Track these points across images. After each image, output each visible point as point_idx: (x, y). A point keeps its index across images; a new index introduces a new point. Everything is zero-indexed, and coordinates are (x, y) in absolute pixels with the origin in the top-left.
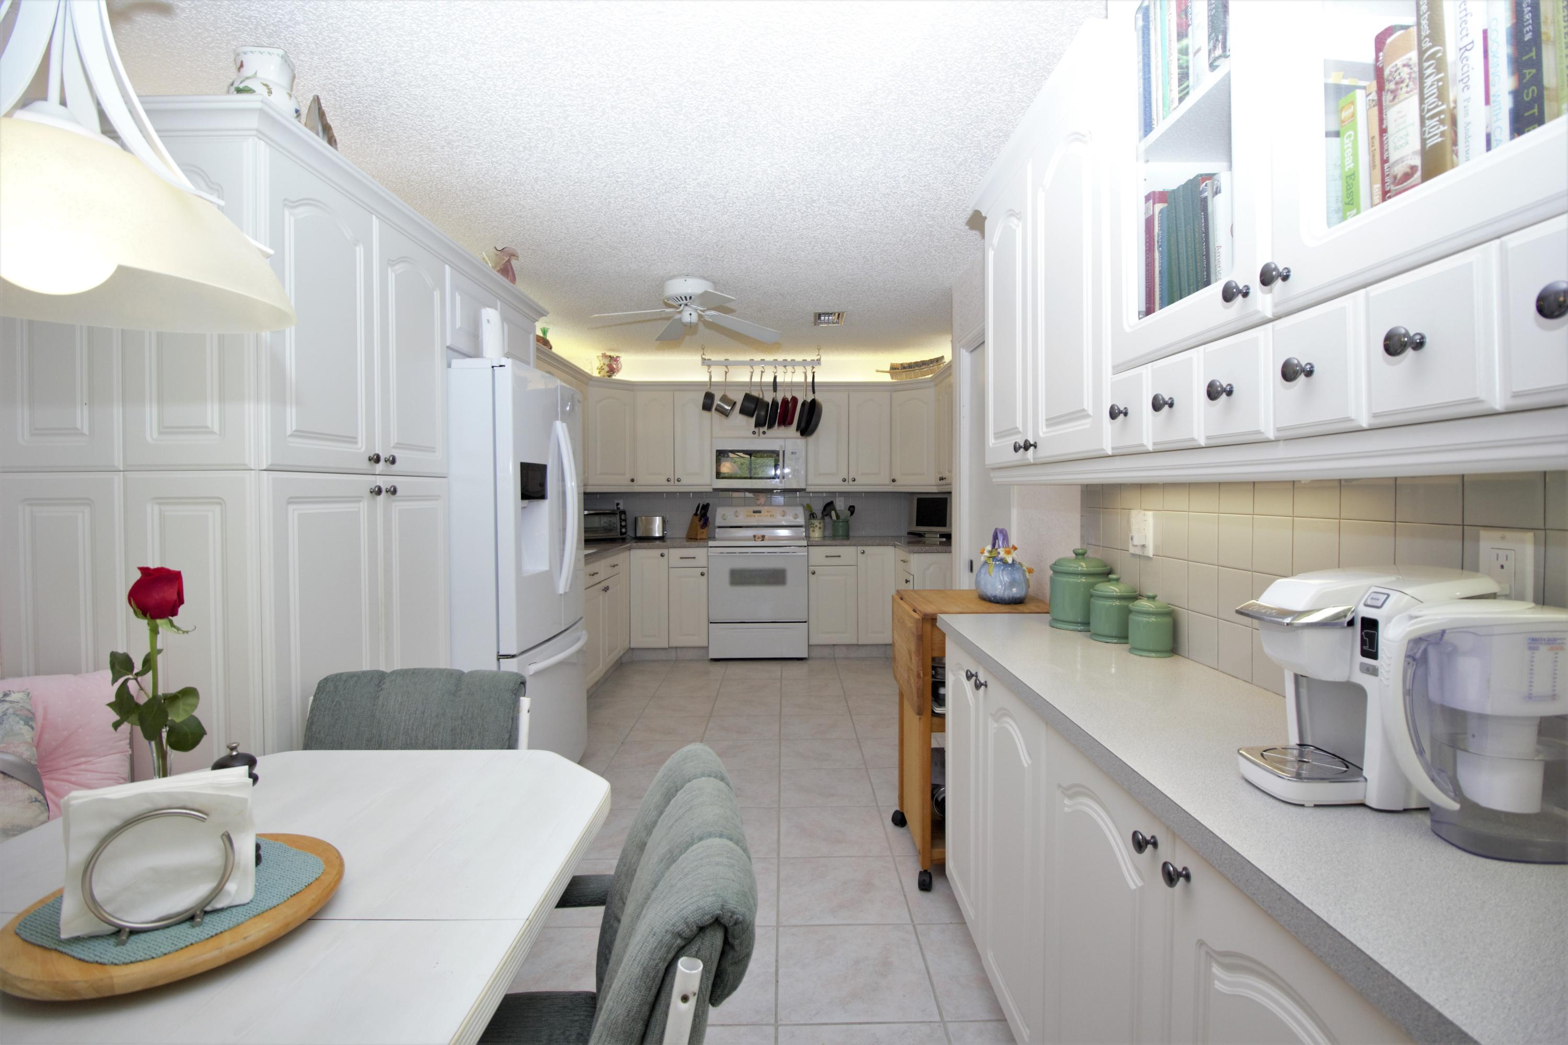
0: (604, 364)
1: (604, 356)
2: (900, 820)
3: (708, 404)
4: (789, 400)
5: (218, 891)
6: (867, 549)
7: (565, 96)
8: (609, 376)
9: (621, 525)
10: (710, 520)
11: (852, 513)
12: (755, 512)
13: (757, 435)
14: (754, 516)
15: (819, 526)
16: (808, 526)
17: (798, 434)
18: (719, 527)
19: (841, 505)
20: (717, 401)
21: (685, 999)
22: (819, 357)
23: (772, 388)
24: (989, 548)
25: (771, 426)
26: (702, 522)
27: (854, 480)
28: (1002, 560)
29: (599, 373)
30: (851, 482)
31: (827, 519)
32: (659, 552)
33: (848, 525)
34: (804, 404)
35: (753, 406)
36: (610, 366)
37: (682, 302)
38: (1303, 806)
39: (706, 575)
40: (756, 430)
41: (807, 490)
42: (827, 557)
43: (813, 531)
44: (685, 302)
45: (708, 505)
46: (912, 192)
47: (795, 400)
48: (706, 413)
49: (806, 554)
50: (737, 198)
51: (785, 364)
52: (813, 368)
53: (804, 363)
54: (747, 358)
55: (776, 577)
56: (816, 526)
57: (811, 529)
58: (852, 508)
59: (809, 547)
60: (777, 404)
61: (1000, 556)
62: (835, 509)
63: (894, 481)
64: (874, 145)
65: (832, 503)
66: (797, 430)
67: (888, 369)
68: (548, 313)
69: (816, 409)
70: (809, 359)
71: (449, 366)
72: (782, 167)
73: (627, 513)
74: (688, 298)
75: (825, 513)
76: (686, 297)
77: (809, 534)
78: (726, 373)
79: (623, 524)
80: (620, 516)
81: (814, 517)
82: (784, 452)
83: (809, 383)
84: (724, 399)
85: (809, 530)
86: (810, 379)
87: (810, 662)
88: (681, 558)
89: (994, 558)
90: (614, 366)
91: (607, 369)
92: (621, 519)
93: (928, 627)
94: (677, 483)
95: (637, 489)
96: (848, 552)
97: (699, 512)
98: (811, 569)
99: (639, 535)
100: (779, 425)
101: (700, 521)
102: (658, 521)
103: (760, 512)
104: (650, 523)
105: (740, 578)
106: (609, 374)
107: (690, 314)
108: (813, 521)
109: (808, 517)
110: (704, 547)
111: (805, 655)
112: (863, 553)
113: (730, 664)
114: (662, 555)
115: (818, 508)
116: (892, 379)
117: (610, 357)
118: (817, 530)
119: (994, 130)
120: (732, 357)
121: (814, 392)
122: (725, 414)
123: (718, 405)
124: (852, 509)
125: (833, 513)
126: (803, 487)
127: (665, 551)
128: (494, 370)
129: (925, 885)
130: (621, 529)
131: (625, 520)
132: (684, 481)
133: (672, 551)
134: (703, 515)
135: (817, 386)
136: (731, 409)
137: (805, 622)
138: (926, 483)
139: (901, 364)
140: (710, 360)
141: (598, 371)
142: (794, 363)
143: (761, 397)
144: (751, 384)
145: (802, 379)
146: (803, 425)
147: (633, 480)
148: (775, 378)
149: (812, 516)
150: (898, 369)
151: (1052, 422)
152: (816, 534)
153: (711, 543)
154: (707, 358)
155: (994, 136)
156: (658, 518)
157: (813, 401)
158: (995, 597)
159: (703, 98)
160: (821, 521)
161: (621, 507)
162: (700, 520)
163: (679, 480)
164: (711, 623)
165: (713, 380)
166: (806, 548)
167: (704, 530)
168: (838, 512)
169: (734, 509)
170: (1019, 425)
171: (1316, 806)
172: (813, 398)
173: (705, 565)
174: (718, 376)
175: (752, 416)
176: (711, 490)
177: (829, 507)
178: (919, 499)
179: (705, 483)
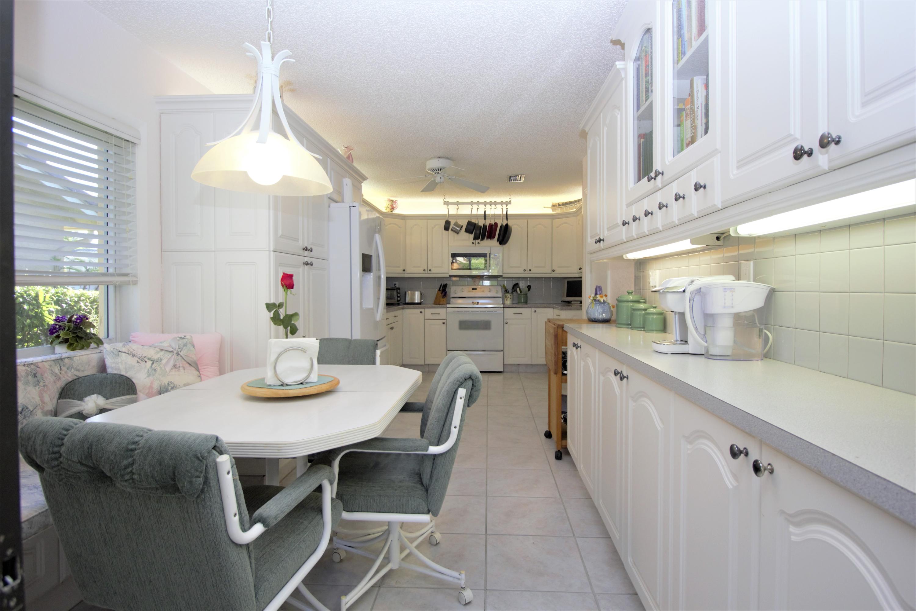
0: (389, 205)
1: (389, 200)
2: (548, 435)
3: (447, 227)
4: (493, 224)
5: (308, 376)
6: (537, 310)
7: (391, 83)
8: (392, 212)
9: (397, 296)
10: (447, 293)
11: (529, 290)
12: (473, 289)
13: (474, 245)
14: (472, 291)
15: (510, 297)
16: (503, 298)
17: (498, 243)
18: (453, 298)
19: (523, 285)
20: (452, 225)
21: (461, 398)
22: (510, 200)
23: (483, 218)
24: (593, 295)
25: (483, 239)
26: (443, 294)
27: (530, 271)
28: (598, 301)
29: (386, 209)
30: (529, 272)
31: (515, 293)
32: (419, 310)
33: (527, 297)
34: (501, 227)
35: (473, 228)
36: (392, 206)
37: (436, 172)
38: (667, 353)
39: (445, 324)
40: (474, 241)
41: (503, 276)
42: (514, 314)
43: (507, 300)
44: (438, 171)
45: (446, 285)
46: (556, 117)
47: (496, 224)
48: (446, 232)
49: (502, 312)
50: (467, 121)
51: (491, 204)
52: (507, 206)
53: (502, 203)
54: (469, 200)
55: (486, 325)
56: (508, 297)
57: (505, 299)
59: (504, 309)
60: (486, 226)
61: (597, 299)
62: (519, 287)
63: (553, 271)
64: (535, 98)
65: (517, 284)
66: (498, 241)
67: (551, 206)
68: (367, 178)
69: (508, 230)
70: (504, 200)
71: (329, 207)
72: (490, 108)
73: (401, 289)
74: (440, 170)
75: (514, 290)
76: (438, 169)
77: (504, 301)
78: (457, 209)
79: (399, 295)
81: (507, 292)
82: (490, 254)
83: (505, 214)
84: (456, 224)
85: (504, 299)
86: (505, 213)
87: (504, 374)
88: (432, 314)
89: (595, 300)
90: (394, 206)
91: (390, 207)
92: (397, 292)
93: (560, 331)
94: (429, 272)
95: (406, 276)
96: (526, 312)
97: (441, 289)
98: (505, 321)
99: (407, 302)
100: (488, 238)
102: (417, 294)
103: (476, 289)
104: (413, 295)
105: (464, 325)
106: (391, 210)
107: (441, 178)
108: (507, 294)
109: (504, 292)
110: (445, 308)
111: (502, 370)
112: (535, 312)
114: (421, 312)
115: (509, 287)
116: (553, 211)
117: (392, 200)
118: (509, 299)
119: (593, 90)
120: (461, 200)
121: (507, 220)
122: (457, 232)
123: (453, 227)
124: (529, 287)
125: (518, 290)
126: (501, 274)
127: (422, 310)
128: (350, 208)
129: (559, 457)
130: (397, 298)
131: (399, 293)
132: (433, 271)
133: (427, 310)
134: (443, 290)
135: (509, 216)
136: (460, 229)
137: (502, 351)
138: (570, 272)
139: (558, 203)
140: (448, 202)
141: (386, 208)
142: (496, 203)
143: (477, 222)
144: (471, 216)
145: (500, 213)
146: (501, 238)
147: (404, 270)
148: (485, 212)
149: (506, 291)
150: (556, 206)
151: (609, 229)
152: (508, 302)
153: (448, 306)
154: (446, 200)
155: (593, 93)
156: (417, 292)
157: (507, 225)
158: (595, 319)
159: (453, 82)
160: (511, 294)
161: (397, 286)
162: (442, 293)
163: (430, 270)
164: (448, 351)
165: (450, 213)
167: (444, 299)
168: (521, 289)
169: (461, 287)
170: (598, 232)
171: (671, 353)
172: (507, 223)
173: (445, 318)
174: (453, 210)
175: (472, 233)
176: (449, 276)
177: (516, 286)
178: (568, 282)
179: (446, 271)
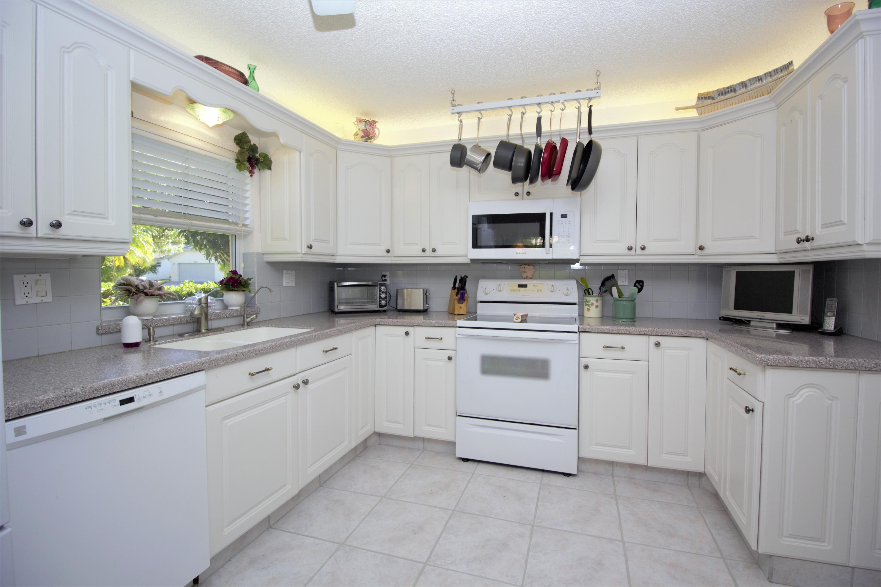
0: (359, 129)
1: (360, 120)
3: (458, 157)
4: (558, 144)
6: (662, 340)
8: (366, 142)
9: (380, 298)
11: (640, 290)
12: (520, 286)
13: (515, 193)
14: (519, 290)
15: (595, 304)
16: (581, 304)
17: (569, 187)
18: (480, 303)
19: (624, 279)
20: (468, 153)
23: (535, 132)
25: (533, 180)
26: (459, 296)
27: (644, 249)
29: (354, 138)
30: (639, 251)
31: (606, 295)
32: (402, 330)
34: (577, 146)
35: (511, 156)
36: (366, 132)
39: (453, 360)
40: (515, 187)
41: (582, 261)
42: (605, 347)
43: (589, 310)
45: (466, 278)
47: (564, 143)
48: (456, 169)
49: (577, 342)
52: (590, 105)
53: (578, 99)
55: (536, 369)
56: (592, 304)
57: (586, 308)
58: (640, 284)
59: (581, 334)
60: (542, 150)
62: (616, 285)
63: (701, 248)
65: (613, 276)
66: (568, 182)
67: (693, 101)
69: (594, 154)
75: (604, 289)
77: (583, 313)
78: (479, 120)
79: (383, 296)
80: (380, 288)
81: (589, 294)
82: (551, 214)
83: (584, 129)
84: (477, 149)
85: (583, 308)
86: (585, 119)
88: (427, 338)
90: (370, 131)
91: (363, 134)
92: (380, 291)
94: (433, 253)
95: (394, 260)
96: (635, 343)
97: (457, 285)
98: (584, 361)
99: (399, 308)
100: (544, 177)
101: (457, 296)
102: (420, 294)
103: (526, 286)
104: (412, 296)
105: (492, 366)
106: (364, 139)
108: (588, 298)
109: (582, 292)
110: (452, 327)
111: (574, 471)
112: (658, 345)
113: (481, 465)
114: (407, 334)
115: (595, 282)
117: (366, 121)
118: (593, 308)
121: (590, 133)
122: (479, 169)
123: (469, 158)
125: (614, 290)
126: (577, 257)
127: (410, 330)
130: (380, 301)
131: (385, 293)
132: (441, 252)
133: (417, 329)
134: (461, 288)
135: (594, 128)
136: (486, 161)
137: (575, 428)
141: (353, 136)
142: (564, 101)
143: (520, 143)
145: (575, 119)
146: (575, 175)
147: (388, 251)
148: (539, 120)
149: (588, 292)
152: (592, 314)
153: (460, 323)
157: (590, 144)
160: (599, 298)
162: (457, 294)
164: (458, 415)
166: (577, 334)
167: (462, 305)
168: (621, 287)
169: (497, 282)
172: (590, 139)
173: (453, 347)
175: (509, 169)
176: (469, 262)
177: (608, 282)
178: (738, 273)
179: (462, 253)
